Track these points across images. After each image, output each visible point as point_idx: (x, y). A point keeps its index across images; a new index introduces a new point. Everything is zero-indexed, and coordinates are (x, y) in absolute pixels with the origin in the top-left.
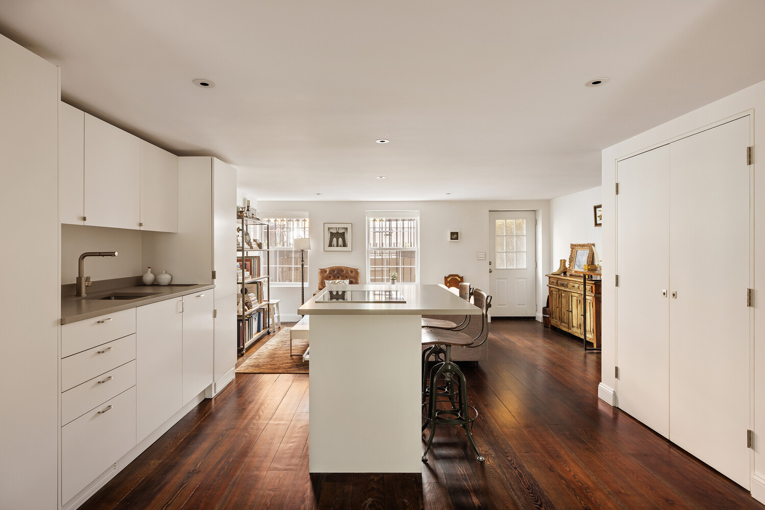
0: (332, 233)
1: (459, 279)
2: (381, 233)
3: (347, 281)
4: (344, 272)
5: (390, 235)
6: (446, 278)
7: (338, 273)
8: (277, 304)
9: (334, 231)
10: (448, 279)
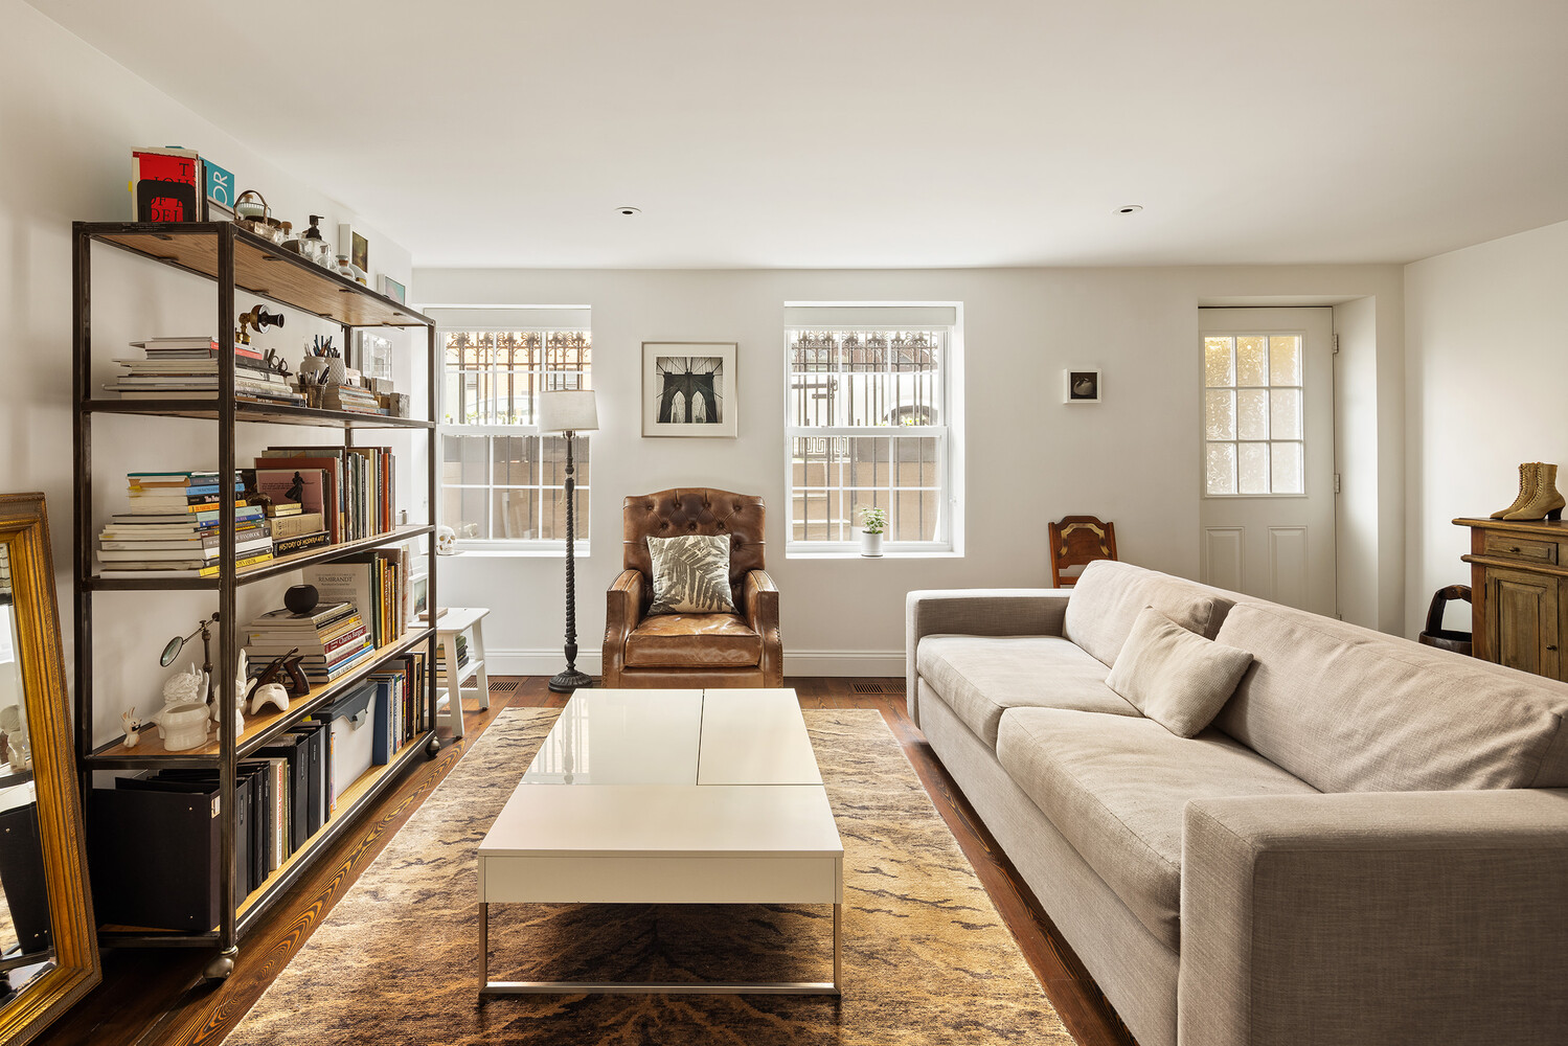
0: (668, 377)
1: (1101, 533)
2: (802, 390)
3: (724, 541)
4: (713, 508)
5: (830, 397)
6: (1055, 529)
7: (692, 511)
8: (477, 626)
9: (677, 370)
10: (1065, 533)
